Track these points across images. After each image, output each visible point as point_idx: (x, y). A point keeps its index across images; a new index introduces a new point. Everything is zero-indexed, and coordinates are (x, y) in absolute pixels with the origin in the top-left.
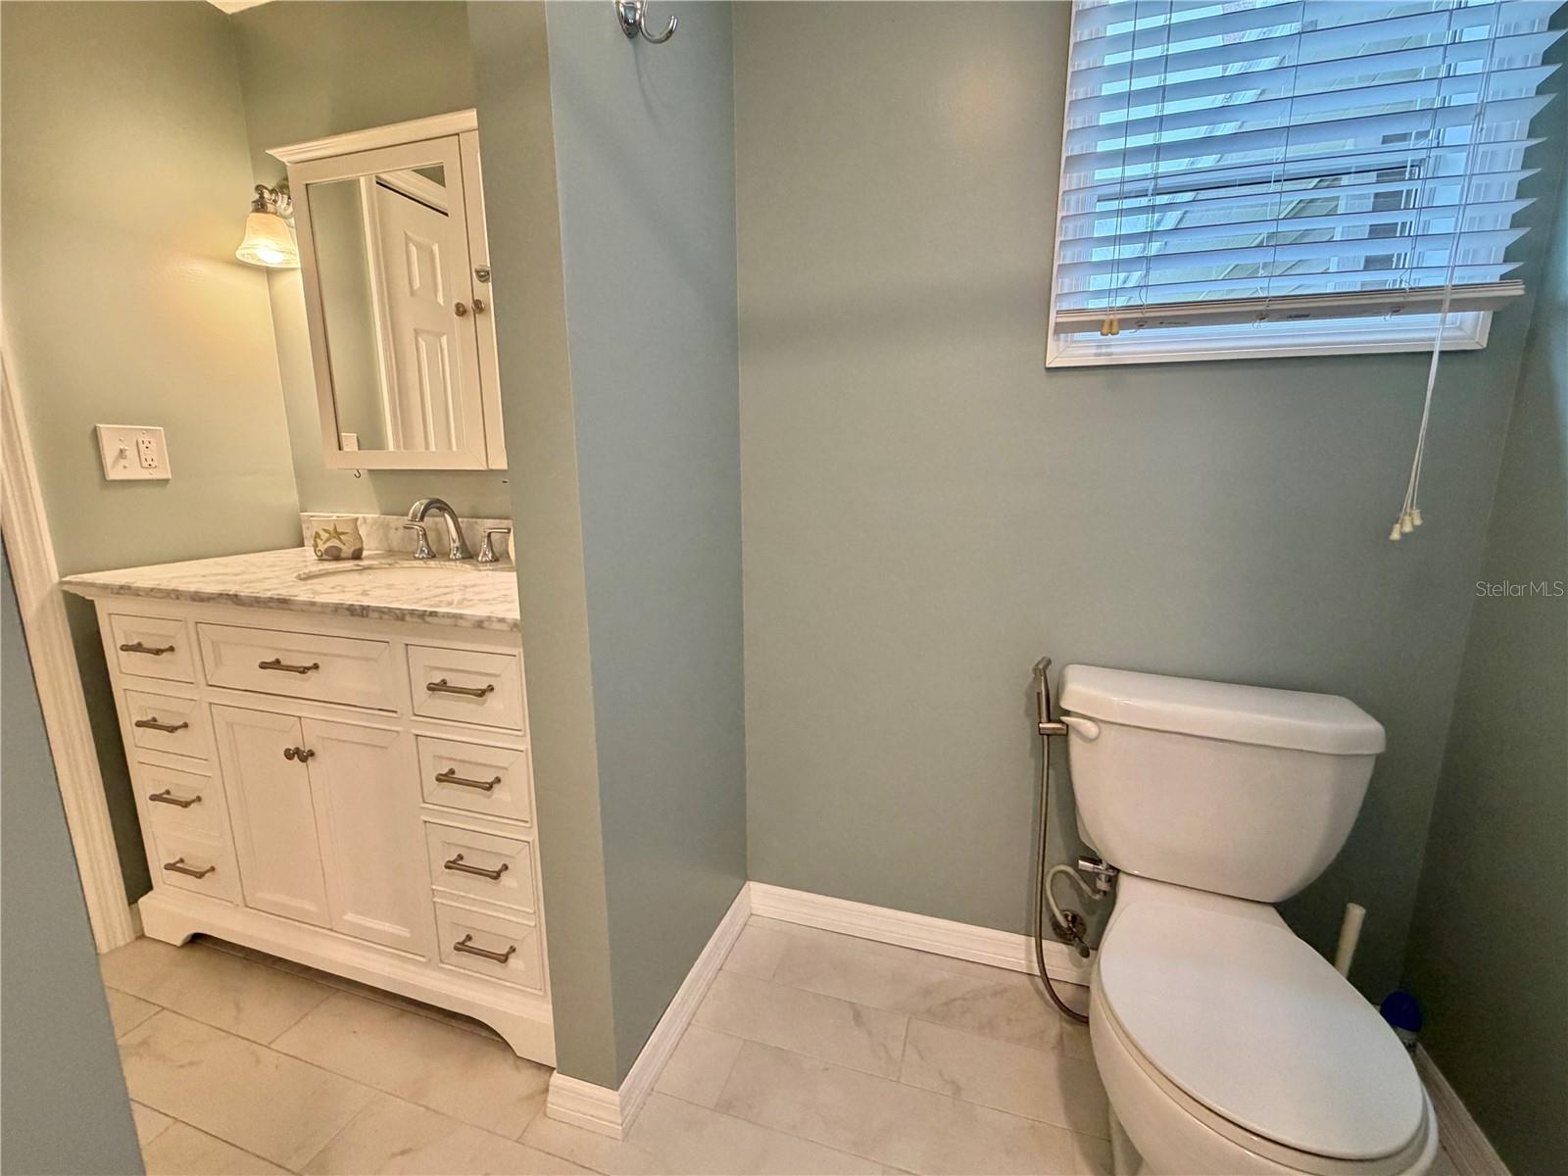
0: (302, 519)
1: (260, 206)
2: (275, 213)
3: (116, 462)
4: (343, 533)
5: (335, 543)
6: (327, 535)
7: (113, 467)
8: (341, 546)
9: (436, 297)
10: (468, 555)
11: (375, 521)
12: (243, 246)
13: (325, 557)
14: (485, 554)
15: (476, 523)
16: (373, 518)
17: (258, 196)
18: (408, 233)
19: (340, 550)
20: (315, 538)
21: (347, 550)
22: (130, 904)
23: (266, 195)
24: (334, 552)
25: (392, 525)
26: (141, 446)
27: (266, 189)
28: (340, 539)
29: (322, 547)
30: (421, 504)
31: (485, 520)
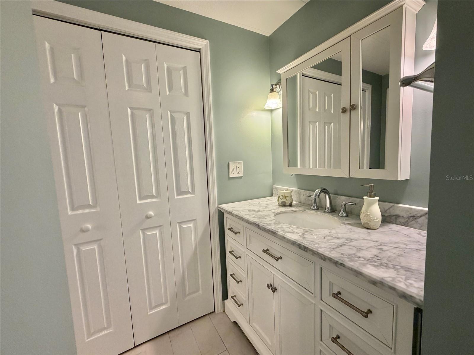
0: (273, 188)
1: (272, 91)
2: (276, 92)
3: (232, 172)
4: (287, 197)
5: (284, 200)
6: (282, 197)
7: (231, 173)
8: (286, 201)
9: (316, 109)
10: (333, 210)
11: (296, 191)
12: (266, 104)
13: (281, 204)
14: (342, 213)
15: (337, 197)
16: (295, 190)
17: (271, 87)
18: (310, 89)
19: (285, 203)
20: (278, 197)
21: (288, 203)
22: (223, 300)
23: (274, 87)
24: (284, 203)
25: (302, 193)
26: (238, 167)
27: (274, 84)
28: (286, 199)
29: (280, 201)
30: (319, 191)
31: (341, 197)
